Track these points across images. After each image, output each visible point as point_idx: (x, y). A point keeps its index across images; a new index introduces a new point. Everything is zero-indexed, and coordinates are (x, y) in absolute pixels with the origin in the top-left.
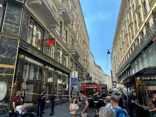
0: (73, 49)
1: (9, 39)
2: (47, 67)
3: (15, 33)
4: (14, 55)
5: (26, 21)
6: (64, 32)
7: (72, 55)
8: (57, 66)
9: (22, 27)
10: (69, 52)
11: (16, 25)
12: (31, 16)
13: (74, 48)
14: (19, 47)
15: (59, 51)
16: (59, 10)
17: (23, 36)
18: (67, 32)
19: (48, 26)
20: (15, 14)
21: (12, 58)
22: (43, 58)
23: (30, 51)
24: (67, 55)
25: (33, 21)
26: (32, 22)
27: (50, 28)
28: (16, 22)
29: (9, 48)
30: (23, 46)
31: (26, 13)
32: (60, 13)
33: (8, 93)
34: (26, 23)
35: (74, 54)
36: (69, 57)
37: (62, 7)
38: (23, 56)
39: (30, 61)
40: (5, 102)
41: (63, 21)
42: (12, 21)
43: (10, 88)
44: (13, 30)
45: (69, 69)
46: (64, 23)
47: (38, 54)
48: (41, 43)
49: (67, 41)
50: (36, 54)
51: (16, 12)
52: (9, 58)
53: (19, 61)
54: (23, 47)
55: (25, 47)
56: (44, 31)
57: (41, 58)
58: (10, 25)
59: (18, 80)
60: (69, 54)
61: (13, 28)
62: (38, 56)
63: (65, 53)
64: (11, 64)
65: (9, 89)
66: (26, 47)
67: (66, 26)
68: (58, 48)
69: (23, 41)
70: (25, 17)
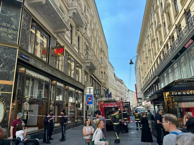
0: (87, 60)
1: (5, 48)
2: (55, 82)
3: (13, 40)
4: (12, 68)
5: (26, 24)
6: (75, 38)
7: (87, 66)
8: (68, 80)
9: (22, 32)
10: (82, 62)
11: (14, 30)
12: (32, 19)
13: (88, 58)
14: (18, 58)
15: (69, 62)
16: (68, 10)
17: (22, 44)
18: (80, 39)
19: (56, 31)
20: (11, 16)
21: (9, 72)
22: (49, 72)
23: (32, 62)
24: (81, 67)
25: (35, 24)
26: (34, 26)
27: (57, 33)
28: (13, 27)
29: (5, 60)
30: (23, 56)
31: (27, 15)
32: (70, 15)
33: (6, 115)
34: (27, 27)
35: (89, 65)
36: (83, 69)
37: (72, 6)
38: (23, 69)
39: (33, 75)
40: (3, 127)
41: (74, 24)
42: (9, 25)
43: (9, 109)
44: (10, 37)
45: (83, 84)
46: (75, 27)
47: (43, 67)
48: (46, 52)
49: (80, 50)
50: (40, 66)
51: (13, 14)
52: (6, 72)
53: (19, 75)
54: (24, 58)
55: (25, 57)
56: (50, 36)
57: (47, 72)
58: (5, 30)
59: (18, 99)
60: (83, 65)
61: (10, 34)
62: (43, 69)
63: (78, 65)
64: (8, 80)
65: (7, 111)
66: (27, 58)
67: (78, 31)
68: (69, 59)
69: (23, 51)
70: (25, 20)
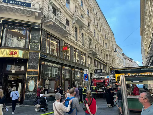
0: (89, 49)
1: (34, 53)
2: (64, 67)
3: (37, 48)
4: (37, 63)
5: (44, 38)
6: (79, 36)
7: (89, 53)
9: (42, 42)
10: (86, 51)
11: (37, 43)
12: (48, 33)
14: (40, 57)
15: (75, 53)
16: (72, 19)
17: (42, 49)
18: (84, 35)
20: (36, 36)
21: (36, 65)
22: (60, 61)
23: (48, 58)
25: (49, 36)
26: (49, 37)
27: (65, 37)
28: (37, 41)
29: (34, 59)
30: (43, 56)
31: (44, 32)
32: (73, 22)
33: (36, 86)
34: (44, 39)
35: (91, 52)
36: (87, 55)
37: (75, 16)
38: (43, 62)
39: (52, 65)
40: (34, 92)
41: (78, 26)
42: (35, 41)
43: (37, 83)
44: (36, 47)
45: (87, 66)
46: (79, 28)
47: (55, 59)
48: (58, 49)
49: (84, 43)
50: (53, 59)
51: (37, 35)
52: (35, 65)
53: (42, 66)
54: (43, 57)
55: (44, 56)
56: (59, 40)
57: (58, 62)
58: (33, 44)
59: (42, 78)
60: (86, 53)
61: (36, 45)
62: (56, 61)
63: (82, 53)
64: (36, 69)
65: (36, 84)
66: (45, 56)
67: (81, 30)
68: (74, 51)
69: (43, 52)
70: (43, 35)
